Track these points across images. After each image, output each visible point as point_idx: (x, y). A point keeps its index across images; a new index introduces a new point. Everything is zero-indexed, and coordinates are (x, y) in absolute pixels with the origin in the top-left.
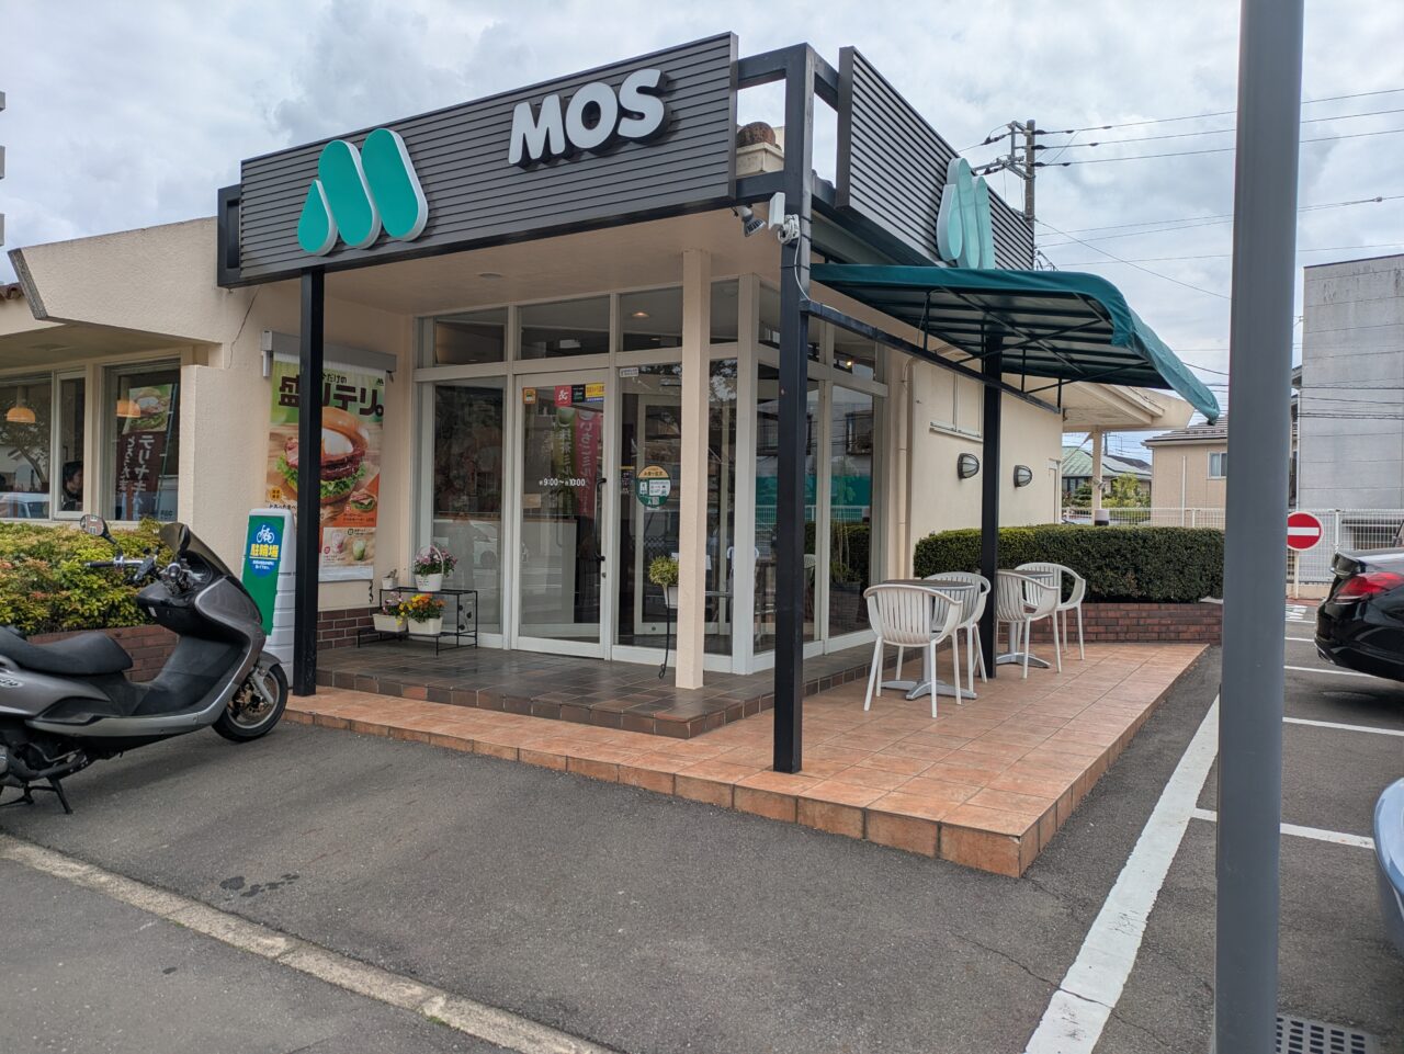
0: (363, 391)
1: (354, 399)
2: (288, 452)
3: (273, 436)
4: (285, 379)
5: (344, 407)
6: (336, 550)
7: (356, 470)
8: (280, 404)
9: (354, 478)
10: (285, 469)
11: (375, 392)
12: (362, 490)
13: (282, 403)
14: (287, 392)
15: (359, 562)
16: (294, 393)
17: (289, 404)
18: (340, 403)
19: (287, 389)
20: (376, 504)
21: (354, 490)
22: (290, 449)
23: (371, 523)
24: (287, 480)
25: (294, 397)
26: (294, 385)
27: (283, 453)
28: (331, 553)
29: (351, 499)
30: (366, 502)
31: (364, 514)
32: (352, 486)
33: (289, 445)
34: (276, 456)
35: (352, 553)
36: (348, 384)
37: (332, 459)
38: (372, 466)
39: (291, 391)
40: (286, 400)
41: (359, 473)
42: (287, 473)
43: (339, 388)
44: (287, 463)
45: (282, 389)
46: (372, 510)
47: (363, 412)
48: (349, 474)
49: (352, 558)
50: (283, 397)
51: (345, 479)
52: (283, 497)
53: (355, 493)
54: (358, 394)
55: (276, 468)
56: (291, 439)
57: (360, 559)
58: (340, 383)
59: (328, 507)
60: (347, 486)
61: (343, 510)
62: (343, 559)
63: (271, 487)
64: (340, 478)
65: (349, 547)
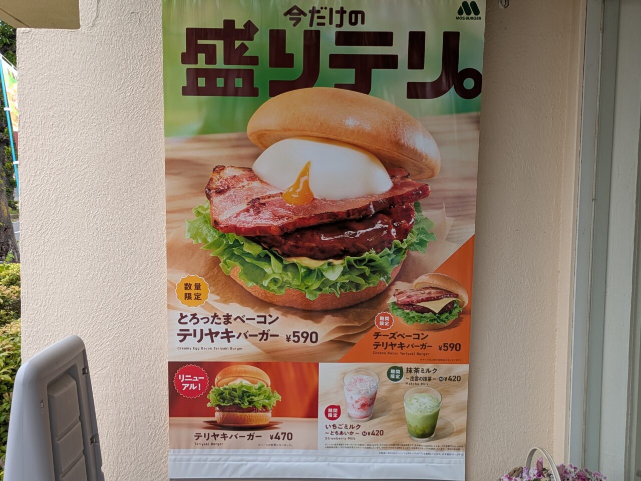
0: (417, 40)
1: (390, 62)
2: (217, 199)
3: (173, 165)
4: (193, 35)
5: (363, 85)
6: (356, 412)
7: (403, 233)
8: (185, 91)
9: (398, 250)
10: (212, 236)
11: (451, 41)
12: (424, 279)
13: (191, 89)
14: (202, 61)
15: (423, 442)
16: (220, 64)
17: (210, 90)
18: (349, 75)
19: (201, 57)
20: (466, 312)
21: (399, 278)
22: (220, 192)
23: (451, 353)
24: (216, 261)
25: (219, 73)
26: (220, 45)
27: (203, 201)
28: (342, 420)
29: (392, 299)
30: (436, 306)
31: (431, 334)
32: (393, 270)
33: (217, 184)
34: (188, 210)
35: (401, 419)
36: (369, 26)
37: (335, 210)
38: (450, 221)
39: (211, 59)
40: (202, 82)
41: (411, 238)
42: (216, 244)
43: (343, 38)
44: (216, 224)
45: (188, 58)
46: (455, 324)
47: (415, 91)
48: (382, 243)
49: (402, 431)
50: (192, 75)
51: (373, 254)
52: (211, 298)
53: (400, 286)
54: (400, 48)
55: (187, 236)
56: (219, 169)
57: (423, 435)
58: (347, 28)
59: (328, 318)
60: (377, 270)
61: (369, 325)
62: (381, 433)
63: (181, 277)
64: (359, 253)
65: (395, 407)
